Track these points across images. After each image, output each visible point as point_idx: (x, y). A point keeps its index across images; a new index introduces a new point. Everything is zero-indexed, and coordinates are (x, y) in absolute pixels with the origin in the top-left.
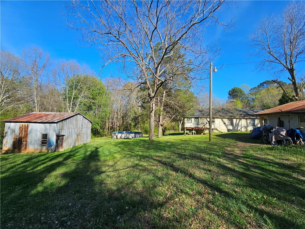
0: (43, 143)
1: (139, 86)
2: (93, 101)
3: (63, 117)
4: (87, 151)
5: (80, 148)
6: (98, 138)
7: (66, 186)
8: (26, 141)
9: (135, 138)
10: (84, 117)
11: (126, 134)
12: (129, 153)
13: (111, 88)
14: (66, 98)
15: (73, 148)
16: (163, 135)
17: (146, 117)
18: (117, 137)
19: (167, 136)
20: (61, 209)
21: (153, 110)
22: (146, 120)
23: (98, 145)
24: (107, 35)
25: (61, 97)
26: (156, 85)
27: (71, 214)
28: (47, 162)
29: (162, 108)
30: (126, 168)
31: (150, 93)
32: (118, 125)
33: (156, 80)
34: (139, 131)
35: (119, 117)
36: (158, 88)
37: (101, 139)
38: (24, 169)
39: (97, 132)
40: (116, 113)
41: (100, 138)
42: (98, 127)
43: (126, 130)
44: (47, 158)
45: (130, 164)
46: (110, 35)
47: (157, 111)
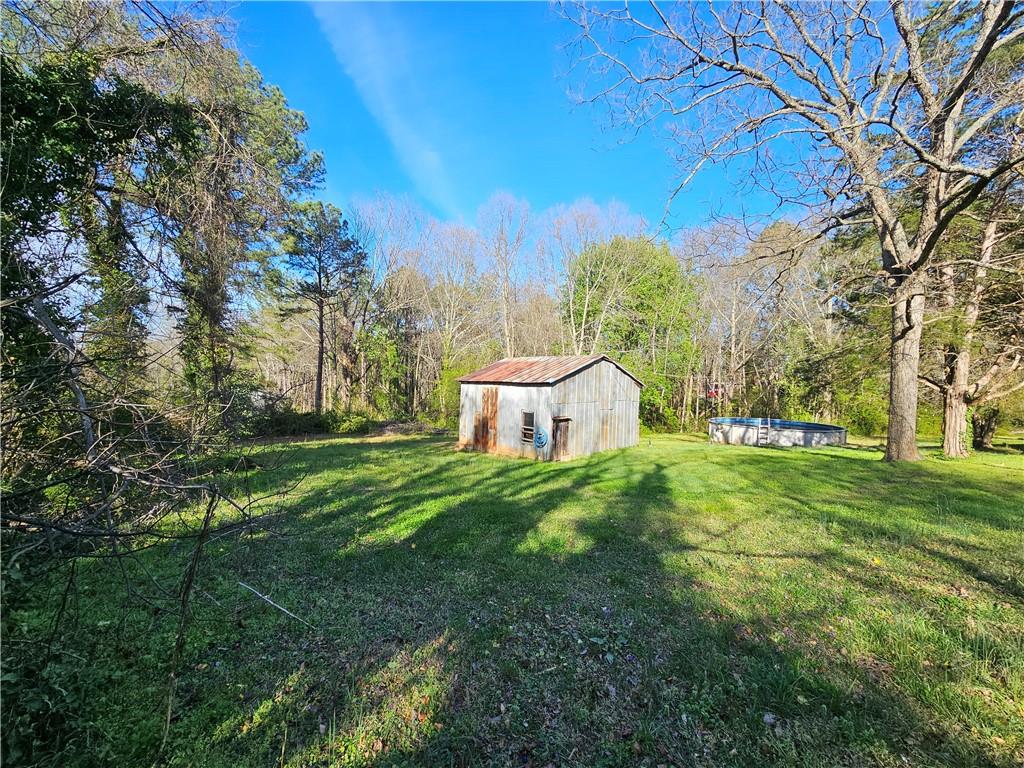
0: (525, 435)
1: (828, 229)
2: (641, 316)
3: (567, 370)
4: (631, 471)
5: (611, 459)
6: (660, 436)
7: (588, 556)
8: (495, 428)
9: (805, 446)
10: (617, 367)
11: (764, 431)
12: (787, 500)
13: (704, 261)
14: (570, 316)
15: (592, 457)
16: (979, 446)
17: (869, 359)
18: (726, 436)
19: (1005, 452)
20: (584, 611)
21: (911, 327)
22: (869, 374)
23: (662, 457)
24: (690, 71)
25: (557, 314)
26: (932, 206)
27: (614, 637)
28: (538, 483)
29: (973, 313)
30: (777, 556)
31: (891, 248)
32: (731, 395)
33: (935, 183)
34: (827, 420)
35: (733, 365)
36: (950, 216)
37: (670, 439)
38: (498, 492)
39: (655, 415)
40: (720, 351)
41: (667, 435)
42: (660, 402)
43: (764, 416)
44: (537, 474)
45: (794, 542)
46: (700, 68)
47: (935, 330)
